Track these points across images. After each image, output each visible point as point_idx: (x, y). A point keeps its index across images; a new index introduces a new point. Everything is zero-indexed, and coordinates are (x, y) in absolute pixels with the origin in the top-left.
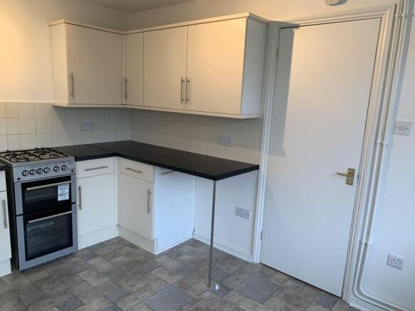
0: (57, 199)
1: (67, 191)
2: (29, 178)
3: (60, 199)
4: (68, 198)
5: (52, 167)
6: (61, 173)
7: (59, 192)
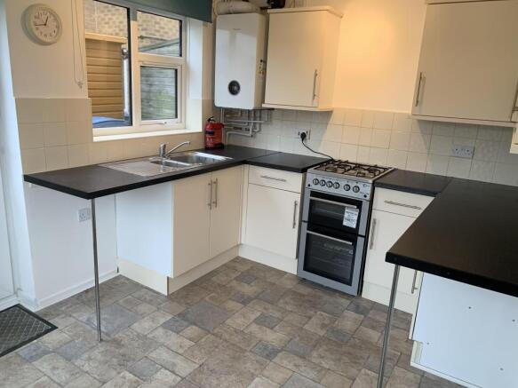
0: (342, 222)
1: (356, 218)
2: (319, 188)
3: (345, 223)
4: (354, 226)
5: (343, 183)
6: (351, 194)
7: (346, 215)
